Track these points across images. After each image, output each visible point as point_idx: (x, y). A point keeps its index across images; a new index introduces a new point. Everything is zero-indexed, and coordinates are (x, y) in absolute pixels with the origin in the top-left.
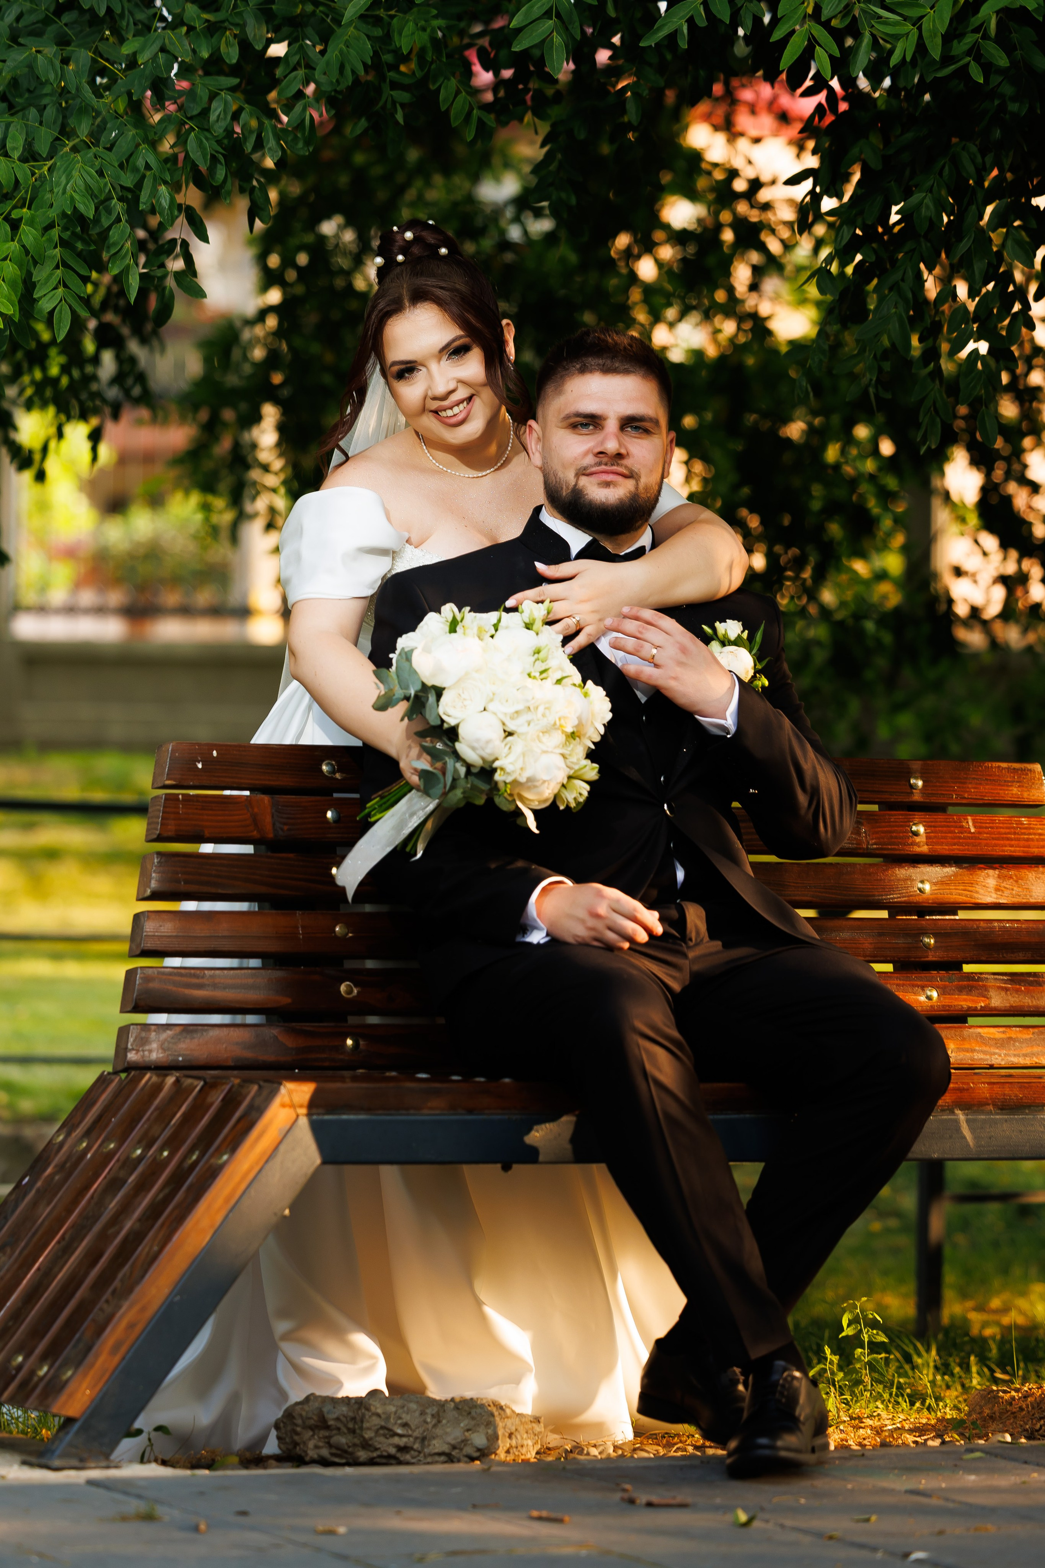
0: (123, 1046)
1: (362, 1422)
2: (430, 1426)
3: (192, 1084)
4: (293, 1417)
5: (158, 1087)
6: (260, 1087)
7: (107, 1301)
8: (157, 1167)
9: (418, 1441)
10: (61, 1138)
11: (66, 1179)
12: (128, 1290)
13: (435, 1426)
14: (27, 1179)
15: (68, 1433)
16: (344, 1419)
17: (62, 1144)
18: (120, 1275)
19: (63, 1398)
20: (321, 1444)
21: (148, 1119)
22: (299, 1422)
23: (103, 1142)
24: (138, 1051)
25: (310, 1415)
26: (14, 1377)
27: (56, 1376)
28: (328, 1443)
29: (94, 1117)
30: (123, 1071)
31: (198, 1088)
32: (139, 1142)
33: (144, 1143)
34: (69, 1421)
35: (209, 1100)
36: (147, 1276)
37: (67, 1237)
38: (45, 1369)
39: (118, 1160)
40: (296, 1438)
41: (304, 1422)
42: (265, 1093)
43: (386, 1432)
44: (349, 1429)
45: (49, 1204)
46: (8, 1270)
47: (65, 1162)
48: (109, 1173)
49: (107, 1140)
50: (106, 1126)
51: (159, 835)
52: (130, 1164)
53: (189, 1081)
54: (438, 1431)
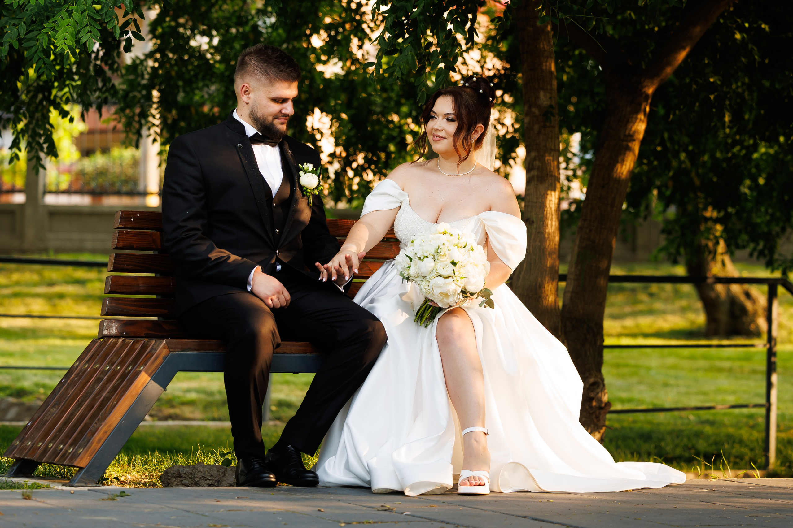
0: (102, 328)
1: (195, 474)
2: (221, 476)
3: (129, 341)
4: (168, 473)
5: (116, 343)
6: (156, 341)
7: (96, 423)
8: (115, 373)
9: (216, 482)
10: (77, 364)
11: (79, 379)
12: (104, 418)
13: (223, 476)
14: (64, 380)
15: (81, 473)
16: (187, 474)
17: (78, 366)
18: (101, 414)
19: (78, 459)
20: (178, 483)
21: (112, 356)
22: (170, 475)
23: (94, 365)
24: (107, 330)
25: (174, 472)
26: (60, 453)
27: (76, 452)
28: (181, 483)
29: (90, 355)
30: (102, 338)
31: (131, 343)
32: (108, 364)
33: (110, 364)
34: (81, 468)
35: (136, 347)
36: (112, 413)
37: (80, 401)
38: (72, 449)
39: (100, 371)
40: (168, 481)
41: (172, 475)
42: (158, 343)
43: (204, 478)
44: (189, 477)
45: (73, 389)
46: (56, 414)
47: (79, 373)
48: (96, 376)
49: (96, 364)
50: (95, 359)
51: (116, 246)
52: (105, 372)
53: (128, 340)
54: (225, 478)
